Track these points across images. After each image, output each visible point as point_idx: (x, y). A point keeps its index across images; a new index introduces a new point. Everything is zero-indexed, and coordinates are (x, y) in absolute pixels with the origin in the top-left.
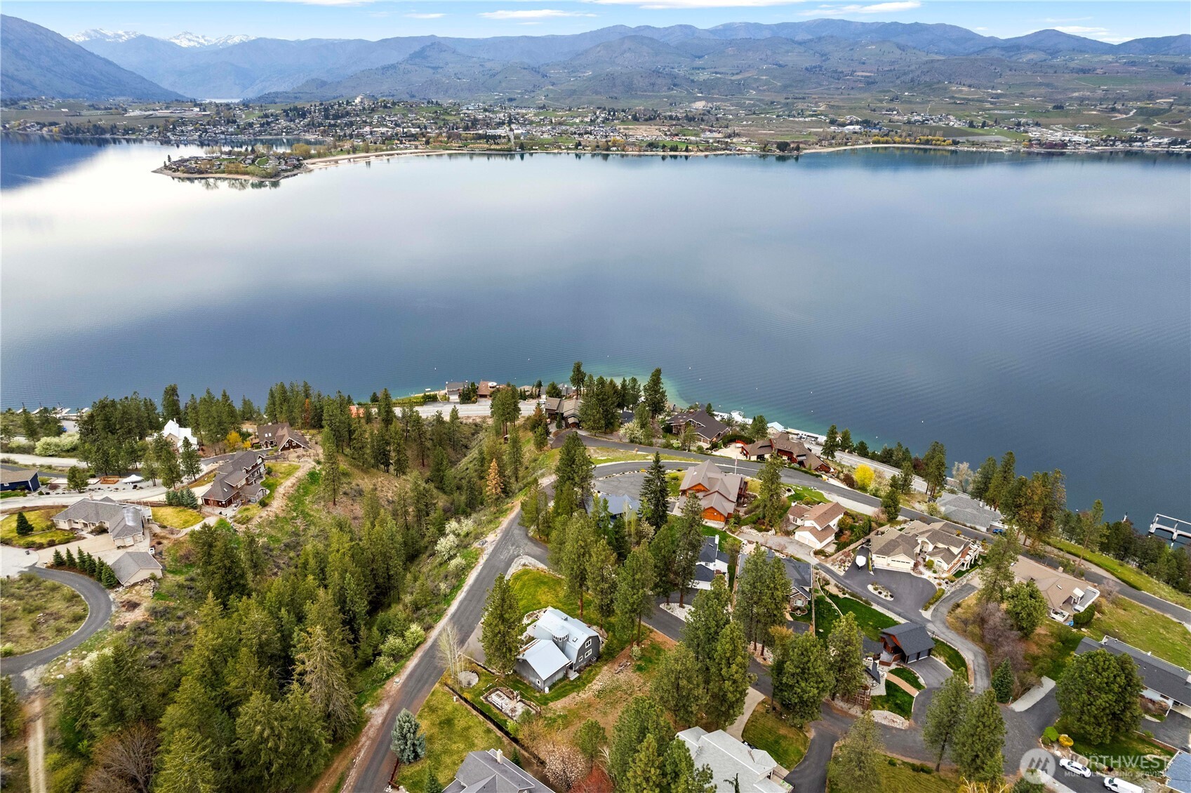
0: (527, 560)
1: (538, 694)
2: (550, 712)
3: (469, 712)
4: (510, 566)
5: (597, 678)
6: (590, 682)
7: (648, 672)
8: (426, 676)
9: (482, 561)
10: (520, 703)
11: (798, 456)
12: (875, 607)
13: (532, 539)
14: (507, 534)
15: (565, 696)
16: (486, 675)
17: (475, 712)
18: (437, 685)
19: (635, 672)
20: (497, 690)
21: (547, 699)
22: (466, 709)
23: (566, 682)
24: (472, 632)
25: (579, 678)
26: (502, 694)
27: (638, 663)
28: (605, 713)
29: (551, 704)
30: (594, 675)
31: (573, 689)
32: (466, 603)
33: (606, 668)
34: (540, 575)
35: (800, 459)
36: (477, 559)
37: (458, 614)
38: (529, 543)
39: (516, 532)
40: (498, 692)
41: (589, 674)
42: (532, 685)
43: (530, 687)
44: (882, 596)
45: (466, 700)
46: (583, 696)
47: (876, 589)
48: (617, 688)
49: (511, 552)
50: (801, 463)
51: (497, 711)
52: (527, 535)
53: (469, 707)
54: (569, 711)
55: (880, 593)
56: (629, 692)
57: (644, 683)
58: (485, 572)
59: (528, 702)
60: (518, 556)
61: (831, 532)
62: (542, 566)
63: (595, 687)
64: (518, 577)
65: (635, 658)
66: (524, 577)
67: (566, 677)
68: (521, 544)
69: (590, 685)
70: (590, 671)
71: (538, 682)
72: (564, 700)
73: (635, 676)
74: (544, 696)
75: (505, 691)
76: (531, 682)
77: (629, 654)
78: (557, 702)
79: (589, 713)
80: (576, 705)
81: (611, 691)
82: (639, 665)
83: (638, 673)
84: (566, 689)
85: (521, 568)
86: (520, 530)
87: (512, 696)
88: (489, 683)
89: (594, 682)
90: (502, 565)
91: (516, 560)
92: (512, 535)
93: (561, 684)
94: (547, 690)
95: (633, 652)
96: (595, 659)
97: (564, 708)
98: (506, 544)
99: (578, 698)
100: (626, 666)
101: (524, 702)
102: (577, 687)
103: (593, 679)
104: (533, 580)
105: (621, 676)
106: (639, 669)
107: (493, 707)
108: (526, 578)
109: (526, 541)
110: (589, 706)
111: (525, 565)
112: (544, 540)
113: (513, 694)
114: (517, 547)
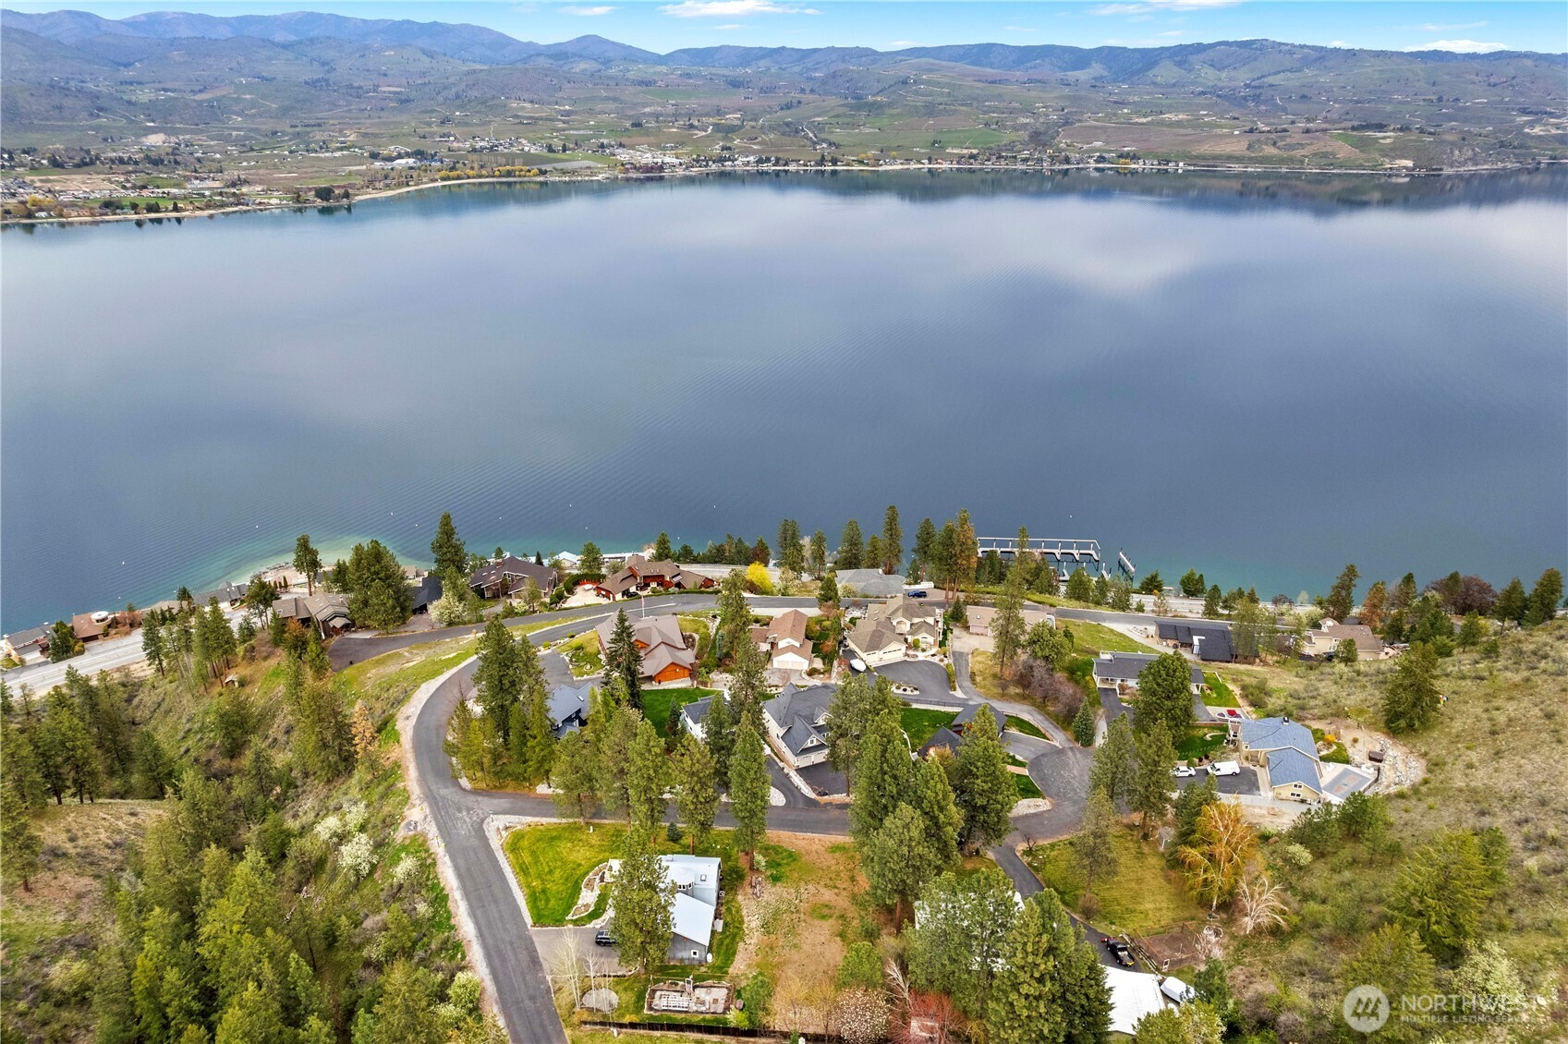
0: (499, 821)
1: (703, 969)
2: (740, 980)
3: (651, 1038)
4: (486, 838)
5: (744, 912)
6: (742, 922)
7: (787, 877)
8: (539, 1030)
9: (438, 847)
10: (697, 991)
11: (673, 577)
12: (915, 706)
13: (475, 792)
14: (431, 798)
15: (734, 953)
16: (618, 984)
17: (659, 1033)
18: (567, 1032)
19: (775, 885)
20: (654, 991)
21: (720, 968)
22: (642, 1036)
23: (719, 937)
24: (532, 943)
25: (726, 925)
26: (665, 993)
27: (769, 873)
28: (795, 946)
29: (730, 970)
30: (737, 912)
31: (733, 939)
32: (479, 912)
33: (740, 898)
34: (541, 830)
35: (676, 580)
36: (427, 851)
37: (486, 933)
38: (479, 798)
39: (444, 792)
40: (658, 993)
41: (731, 913)
42: (687, 962)
43: (687, 966)
44: (908, 692)
45: (633, 1025)
46: (753, 942)
47: (898, 688)
48: (777, 912)
49: (467, 820)
50: (678, 585)
51: (683, 1015)
52: (464, 790)
53: (642, 1032)
54: (758, 966)
55: (905, 690)
56: (793, 909)
57: (797, 891)
58: (461, 862)
59: (705, 983)
60: (482, 821)
61: (810, 644)
62: (529, 819)
63: (753, 925)
64: (514, 847)
65: (763, 869)
66: (521, 843)
67: (713, 932)
68: (470, 804)
69: (745, 925)
70: (729, 910)
71: (695, 953)
72: (738, 957)
73: (779, 889)
74: (713, 967)
75: (665, 987)
76: (682, 960)
77: (752, 868)
78: (734, 964)
79: (780, 956)
80: (757, 955)
81: (775, 920)
82: (772, 875)
83: (779, 884)
84: (727, 945)
85: (504, 834)
86: (446, 787)
87: (678, 988)
88: (632, 989)
89: (746, 919)
90: (475, 842)
91: (485, 826)
92: (443, 798)
93: (715, 941)
94: (710, 957)
95: (759, 863)
96: (723, 893)
97: (749, 966)
98: (447, 812)
99: (751, 947)
100: (759, 882)
101: (702, 987)
102: (734, 936)
103: (741, 917)
104: (538, 841)
105: (766, 897)
106: (775, 879)
107: (672, 1015)
108: (525, 843)
109: (472, 798)
110: (772, 948)
111: (507, 828)
112: (496, 787)
113: (677, 984)
114: (468, 810)
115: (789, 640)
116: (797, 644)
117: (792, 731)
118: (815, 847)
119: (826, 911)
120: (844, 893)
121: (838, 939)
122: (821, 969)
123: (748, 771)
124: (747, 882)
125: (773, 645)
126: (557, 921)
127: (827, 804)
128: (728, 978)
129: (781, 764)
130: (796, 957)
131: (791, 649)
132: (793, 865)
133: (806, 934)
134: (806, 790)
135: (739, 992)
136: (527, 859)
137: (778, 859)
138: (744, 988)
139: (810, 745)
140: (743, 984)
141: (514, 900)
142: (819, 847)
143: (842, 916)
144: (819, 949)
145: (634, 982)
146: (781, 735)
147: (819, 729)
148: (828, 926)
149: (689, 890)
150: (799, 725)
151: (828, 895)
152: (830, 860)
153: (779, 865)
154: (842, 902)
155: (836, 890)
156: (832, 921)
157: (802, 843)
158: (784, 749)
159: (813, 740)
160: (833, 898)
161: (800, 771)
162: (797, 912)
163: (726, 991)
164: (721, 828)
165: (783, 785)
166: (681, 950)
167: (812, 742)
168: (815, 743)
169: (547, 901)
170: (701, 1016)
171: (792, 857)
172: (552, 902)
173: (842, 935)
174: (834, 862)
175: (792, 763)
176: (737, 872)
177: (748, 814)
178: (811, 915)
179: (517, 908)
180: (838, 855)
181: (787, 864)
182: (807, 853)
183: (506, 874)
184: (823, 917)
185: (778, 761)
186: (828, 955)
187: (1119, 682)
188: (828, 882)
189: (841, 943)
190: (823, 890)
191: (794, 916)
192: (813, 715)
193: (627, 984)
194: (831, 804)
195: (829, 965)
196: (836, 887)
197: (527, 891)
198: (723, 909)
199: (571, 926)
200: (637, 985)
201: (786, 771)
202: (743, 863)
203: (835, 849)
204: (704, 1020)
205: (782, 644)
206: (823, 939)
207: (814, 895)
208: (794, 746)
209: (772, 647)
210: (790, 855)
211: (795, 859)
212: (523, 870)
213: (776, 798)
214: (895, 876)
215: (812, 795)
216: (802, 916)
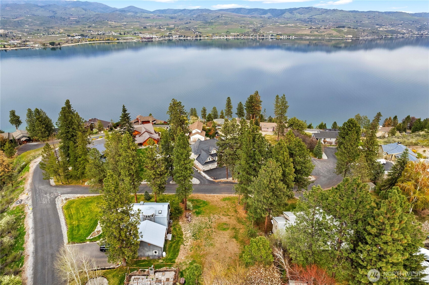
0: (64, 197)
1: (161, 261)
2: (182, 266)
4: (55, 204)
5: (183, 230)
6: (182, 234)
7: (204, 212)
9: (29, 211)
10: (157, 274)
11: (153, 121)
13: (56, 186)
14: (34, 190)
15: (178, 251)
16: (110, 273)
19: (198, 216)
20: (131, 276)
21: (171, 260)
23: (169, 243)
25: (173, 236)
26: (138, 277)
27: (194, 211)
28: (212, 245)
29: (176, 260)
30: (179, 230)
31: (178, 243)
33: (180, 223)
34: (83, 200)
36: (23, 212)
37: (39, 248)
38: (57, 189)
39: (41, 187)
40: (133, 277)
41: (176, 231)
42: (151, 258)
43: (151, 260)
46: (188, 244)
48: (200, 229)
49: (49, 197)
50: (155, 124)
52: (51, 186)
54: (192, 257)
56: (208, 226)
57: (209, 218)
58: (38, 216)
59: (161, 269)
60: (56, 197)
61: (204, 133)
62: (79, 195)
63: (188, 235)
64: (68, 207)
65: (191, 209)
66: (72, 205)
67: (166, 241)
68: (52, 191)
69: (184, 236)
70: (175, 229)
71: (156, 252)
72: (181, 253)
73: (200, 217)
74: (166, 259)
75: (137, 273)
76: (149, 256)
77: (186, 209)
78: (179, 256)
79: (204, 250)
80: (191, 251)
81: (199, 232)
82: (196, 212)
83: (200, 215)
84: (174, 247)
85: (65, 202)
86: (43, 185)
87: (145, 273)
88: (118, 276)
89: (184, 233)
90: (49, 206)
91: (56, 199)
92: (39, 189)
93: (168, 246)
94: (164, 254)
95: (189, 206)
96: (172, 221)
97: (187, 257)
98: (40, 195)
99: (187, 247)
100: (190, 215)
101: (160, 271)
102: (178, 242)
103: (181, 232)
104: (81, 204)
105: (193, 222)
106: (198, 213)
108: (74, 205)
109: (54, 188)
110: (199, 247)
111: (66, 199)
112: (66, 184)
113: (144, 271)
114: (50, 193)
115: (196, 130)
116: (200, 131)
117: (201, 156)
118: (215, 199)
119: (225, 226)
120: (233, 218)
121: (234, 239)
122: (228, 255)
124: (184, 215)
125: (190, 133)
126: (81, 240)
127: (218, 182)
128: (175, 265)
129: (197, 169)
130: (212, 250)
131: (197, 133)
132: (206, 207)
133: (217, 238)
134: (208, 178)
135: (182, 273)
136: (73, 211)
137: (198, 204)
138: (185, 271)
139: (208, 160)
140: (184, 268)
141: (61, 231)
142: (217, 199)
143: (234, 228)
144: (225, 246)
145: (120, 271)
146: (195, 158)
147: (212, 155)
148: (227, 234)
149: (152, 218)
150: (203, 153)
151: (225, 219)
152: (223, 204)
153: (199, 207)
154: (233, 222)
155: (229, 217)
156: (229, 231)
157: (209, 198)
158: (197, 164)
159: (210, 159)
160: (228, 220)
161: (205, 172)
162: (211, 227)
163: (173, 273)
164: (170, 194)
165: (198, 176)
166: (147, 251)
167: (209, 159)
168: (211, 160)
169: (79, 230)
171: (205, 203)
172: (81, 231)
173: (236, 237)
174: (225, 204)
175: (201, 168)
176: (178, 210)
178: (218, 229)
179: (61, 235)
180: (227, 202)
181: (203, 206)
182: (212, 202)
183: (61, 220)
184: (224, 229)
185: (195, 168)
186: (230, 248)
187: (323, 139)
188: (224, 213)
189: (236, 242)
190: (222, 217)
191: (209, 230)
192: (209, 149)
193: (115, 273)
194: (220, 182)
195: (231, 253)
196: (228, 215)
197: (69, 226)
198: (172, 229)
199: (88, 242)
200: (121, 273)
201: (199, 171)
202: (181, 206)
203: (225, 199)
205: (194, 132)
206: (226, 240)
207: (218, 219)
208: (202, 162)
209: (190, 135)
210: (204, 202)
211: (207, 204)
212: (70, 217)
215: (212, 180)
216: (213, 229)
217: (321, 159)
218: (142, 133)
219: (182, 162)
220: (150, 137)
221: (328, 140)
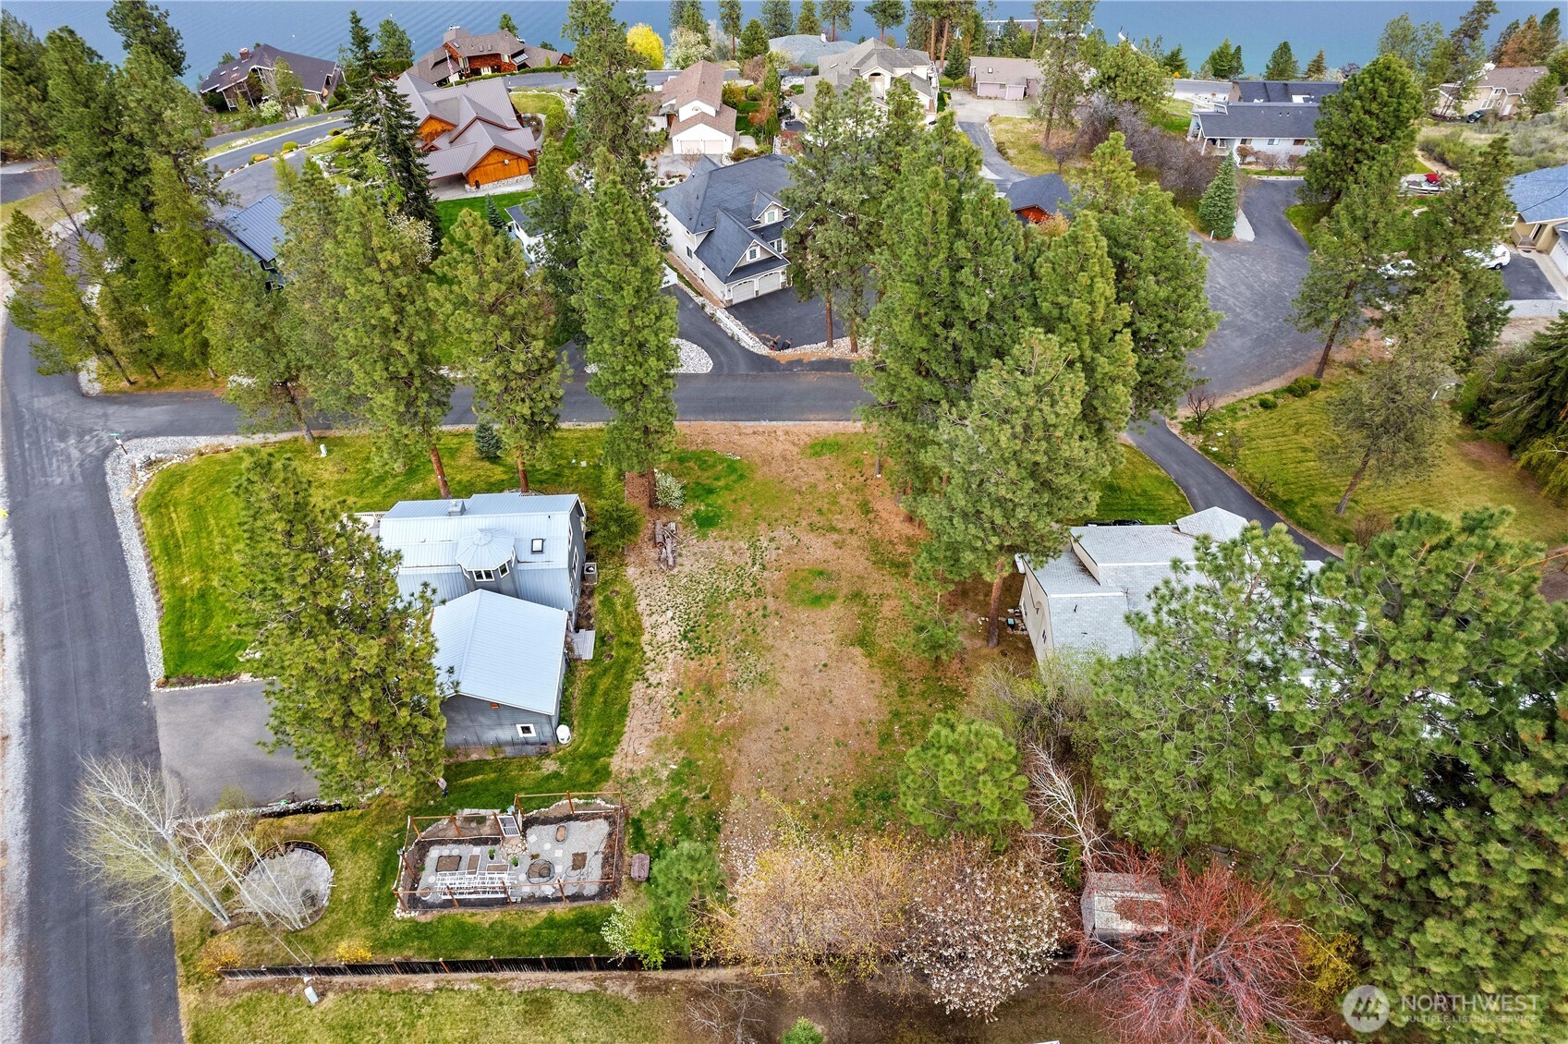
0: (139, 451)
1: (549, 766)
2: (641, 790)
3: (406, 994)
4: (104, 488)
5: (642, 606)
6: (637, 631)
7: (730, 516)
8: (109, 1002)
10: (534, 834)
11: (514, 56)
13: (107, 398)
14: (13, 420)
15: (623, 713)
16: (339, 830)
17: (427, 982)
18: (188, 999)
19: (705, 536)
20: (424, 847)
21: (591, 759)
22: (385, 993)
23: (583, 674)
24: (152, 729)
25: (602, 640)
26: (455, 850)
27: (690, 511)
28: (763, 678)
29: (616, 763)
30: (627, 606)
31: (620, 676)
32: (45, 662)
33: (631, 572)
34: (223, 463)
35: (519, 60)
38: (111, 410)
39: (43, 403)
40: (435, 853)
41: (612, 611)
42: (509, 751)
43: (507, 761)
45: (357, 968)
46: (665, 677)
48: (714, 601)
49: (75, 453)
50: (522, 67)
51: (495, 915)
52: (85, 396)
53: (386, 979)
54: (681, 743)
56: (748, 588)
57: (753, 546)
58: (36, 546)
59: (552, 810)
60: (106, 454)
61: (732, 114)
62: (202, 442)
63: (664, 634)
64: (158, 504)
65: (676, 504)
66: (176, 493)
67: (571, 663)
68: (88, 423)
69: (646, 637)
70: (608, 602)
71: (526, 730)
72: (633, 723)
73: (713, 542)
74: (574, 756)
75: (452, 833)
76: (499, 745)
77: (653, 504)
78: (624, 744)
79: (731, 709)
80: (676, 713)
81: (711, 617)
82: (696, 515)
83: (713, 533)
84: (606, 693)
85: (143, 476)
86: (49, 393)
87: (486, 831)
88: (371, 845)
89: (647, 622)
90: (78, 499)
91: (108, 465)
92: (36, 415)
93: (577, 690)
94: (563, 732)
95: (667, 493)
96: (593, 566)
97: (659, 746)
98: (36, 443)
99: (662, 692)
100: (672, 535)
101: (546, 821)
102: (623, 666)
103: (637, 616)
104: (212, 484)
105: (687, 565)
106: (706, 522)
107: (466, 916)
108: (185, 491)
109: (97, 410)
110: (710, 692)
111: (149, 464)
112: (149, 384)
113: (482, 821)
114: (81, 434)
115: (697, 103)
116: (711, 111)
117: (715, 239)
118: (778, 448)
119: (820, 585)
120: (853, 541)
121: (857, 651)
122: (832, 732)
123: (618, 288)
124: (645, 533)
125: (670, 118)
126: (219, 666)
127: (792, 364)
128: (608, 788)
129: (699, 300)
130: (767, 708)
131: (702, 118)
132: (739, 491)
133: (784, 646)
134: (749, 341)
135: (637, 824)
136: (181, 522)
137: (705, 478)
138: (649, 813)
139: (749, 260)
140: (648, 799)
141: (135, 622)
142: (788, 446)
143: (856, 595)
144: (817, 682)
145: (379, 820)
146: (694, 249)
147: (766, 233)
148: (830, 622)
149: (502, 581)
150: (726, 225)
151: (819, 549)
152: (811, 472)
153: (710, 491)
154: (854, 562)
155: (835, 536)
156: (836, 609)
157: (752, 442)
158: (702, 274)
159: (755, 252)
160: (831, 552)
161: (735, 309)
162: (759, 593)
163: (602, 827)
164: (588, 426)
165: (706, 334)
166: (490, 728)
167: (753, 254)
168: (759, 256)
169: (207, 617)
170: (543, 913)
171: (737, 471)
172: (218, 621)
173: (864, 640)
174: (821, 475)
175: (719, 293)
176: (619, 520)
177: (628, 393)
178: (789, 598)
179: (137, 641)
180: (826, 459)
181: (727, 487)
182: (767, 461)
183: (131, 563)
184: (817, 600)
185: (692, 294)
186: (840, 694)
187: (1237, 144)
188: (816, 518)
189: (863, 662)
190: (808, 538)
191: (753, 604)
192: (750, 207)
193: (359, 829)
194: (799, 362)
195: (845, 722)
196: (833, 529)
197: (167, 597)
198: (596, 601)
199: (246, 677)
200: (383, 829)
201: (708, 310)
202: (633, 501)
203: (819, 448)
204: (551, 923)
205: (685, 113)
206: (823, 655)
207: (789, 550)
208: (720, 266)
209: (669, 124)
210: (732, 467)
211: (742, 477)
212: (167, 550)
213: (694, 359)
214: (1008, 516)
215: (763, 350)
216: (770, 600)
217: (1228, 243)
218: (461, 127)
219: (622, 323)
220: (495, 149)
221: (1258, 144)
